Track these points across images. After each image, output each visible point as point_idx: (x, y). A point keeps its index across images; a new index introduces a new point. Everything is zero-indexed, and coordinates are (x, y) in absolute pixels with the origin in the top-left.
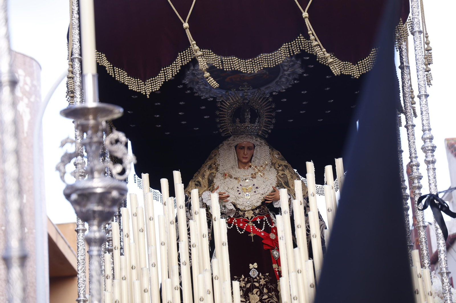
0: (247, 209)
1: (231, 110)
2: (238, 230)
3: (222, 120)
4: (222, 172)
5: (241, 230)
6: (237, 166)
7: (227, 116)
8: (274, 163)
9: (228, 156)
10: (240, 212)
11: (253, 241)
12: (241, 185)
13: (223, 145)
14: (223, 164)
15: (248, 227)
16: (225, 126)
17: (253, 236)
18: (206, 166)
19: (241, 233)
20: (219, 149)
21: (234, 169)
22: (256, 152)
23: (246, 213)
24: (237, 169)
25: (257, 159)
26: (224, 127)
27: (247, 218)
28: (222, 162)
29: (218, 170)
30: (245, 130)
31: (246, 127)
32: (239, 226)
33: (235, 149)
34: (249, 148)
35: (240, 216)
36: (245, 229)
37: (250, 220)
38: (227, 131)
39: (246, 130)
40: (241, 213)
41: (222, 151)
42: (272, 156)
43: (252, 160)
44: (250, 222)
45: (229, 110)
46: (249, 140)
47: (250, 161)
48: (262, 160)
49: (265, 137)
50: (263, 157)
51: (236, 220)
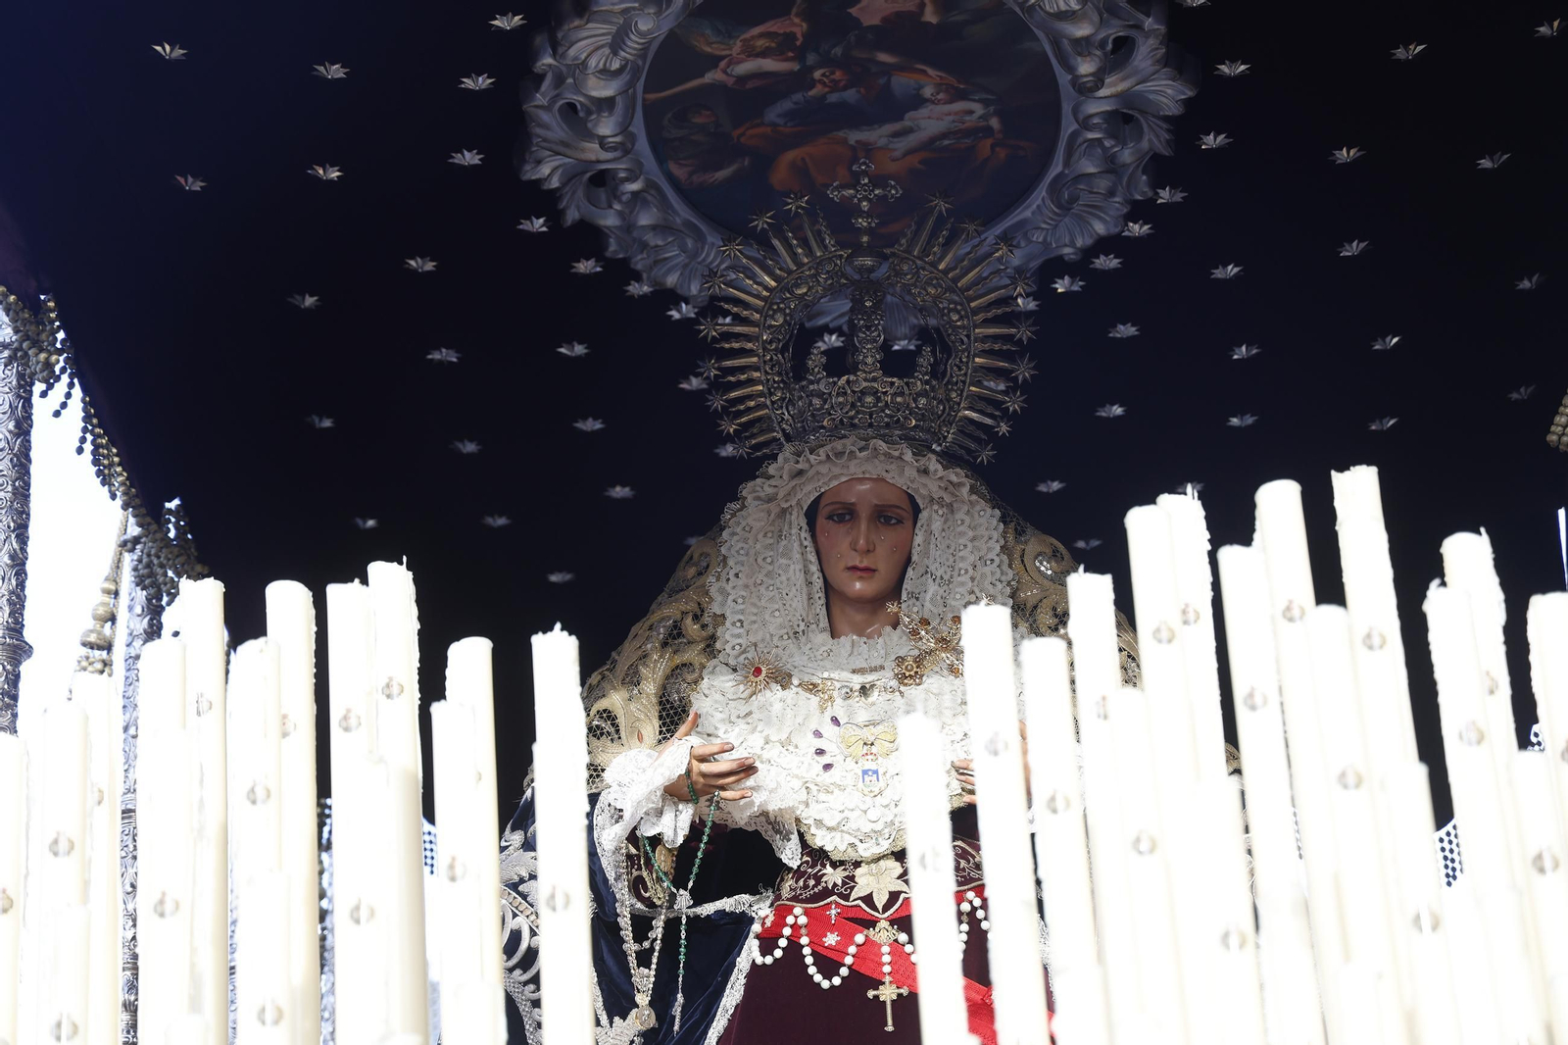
0: (866, 851)
1: (786, 315)
2: (812, 970)
3: (733, 371)
4: (737, 657)
5: (828, 966)
6: (821, 625)
7: (764, 349)
8: (1029, 605)
9: (770, 568)
10: (829, 870)
11: (890, 1028)
12: (835, 721)
13: (741, 510)
14: (742, 612)
15: (869, 948)
16: (752, 404)
17: (893, 1001)
18: (651, 628)
19: (825, 984)
20: (725, 534)
21: (803, 639)
22: (927, 542)
23: (863, 875)
24: (822, 638)
25: (930, 581)
26: (749, 410)
27: (868, 899)
28: (740, 601)
29: (718, 645)
30: (858, 412)
31: (863, 393)
32: (820, 950)
33: (805, 527)
34: (883, 516)
35: (827, 893)
36: (849, 960)
37: (884, 912)
38: (762, 432)
39: (864, 413)
40: (833, 876)
41: (740, 545)
42: (1017, 562)
43: (905, 586)
44: (884, 924)
45: (775, 311)
46: (876, 469)
47: (894, 592)
48: (963, 584)
49: (976, 458)
50: (967, 571)
51: (806, 913)
